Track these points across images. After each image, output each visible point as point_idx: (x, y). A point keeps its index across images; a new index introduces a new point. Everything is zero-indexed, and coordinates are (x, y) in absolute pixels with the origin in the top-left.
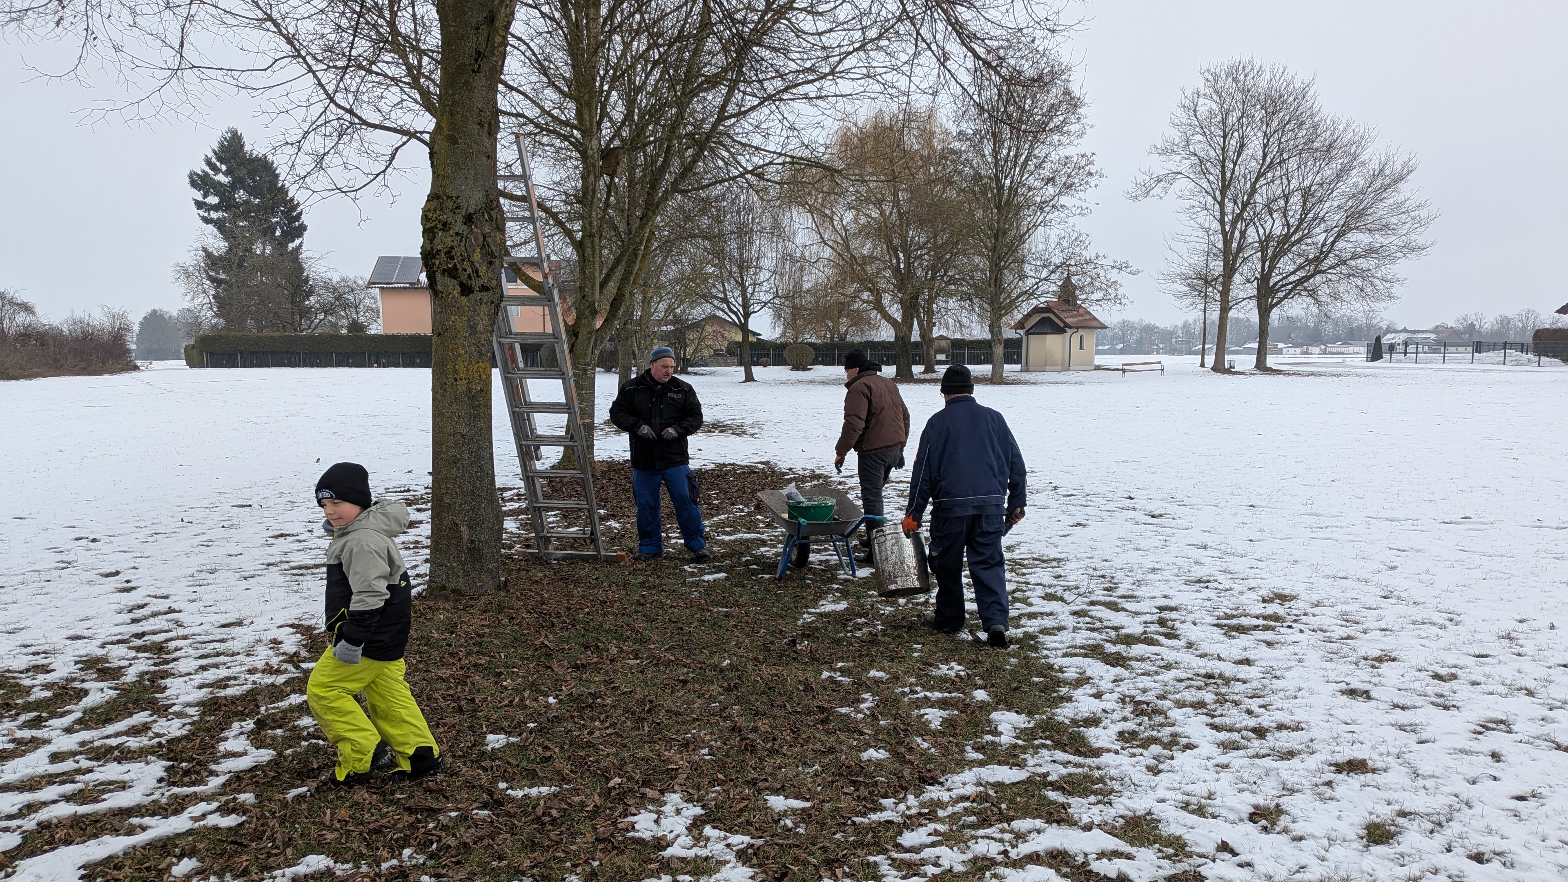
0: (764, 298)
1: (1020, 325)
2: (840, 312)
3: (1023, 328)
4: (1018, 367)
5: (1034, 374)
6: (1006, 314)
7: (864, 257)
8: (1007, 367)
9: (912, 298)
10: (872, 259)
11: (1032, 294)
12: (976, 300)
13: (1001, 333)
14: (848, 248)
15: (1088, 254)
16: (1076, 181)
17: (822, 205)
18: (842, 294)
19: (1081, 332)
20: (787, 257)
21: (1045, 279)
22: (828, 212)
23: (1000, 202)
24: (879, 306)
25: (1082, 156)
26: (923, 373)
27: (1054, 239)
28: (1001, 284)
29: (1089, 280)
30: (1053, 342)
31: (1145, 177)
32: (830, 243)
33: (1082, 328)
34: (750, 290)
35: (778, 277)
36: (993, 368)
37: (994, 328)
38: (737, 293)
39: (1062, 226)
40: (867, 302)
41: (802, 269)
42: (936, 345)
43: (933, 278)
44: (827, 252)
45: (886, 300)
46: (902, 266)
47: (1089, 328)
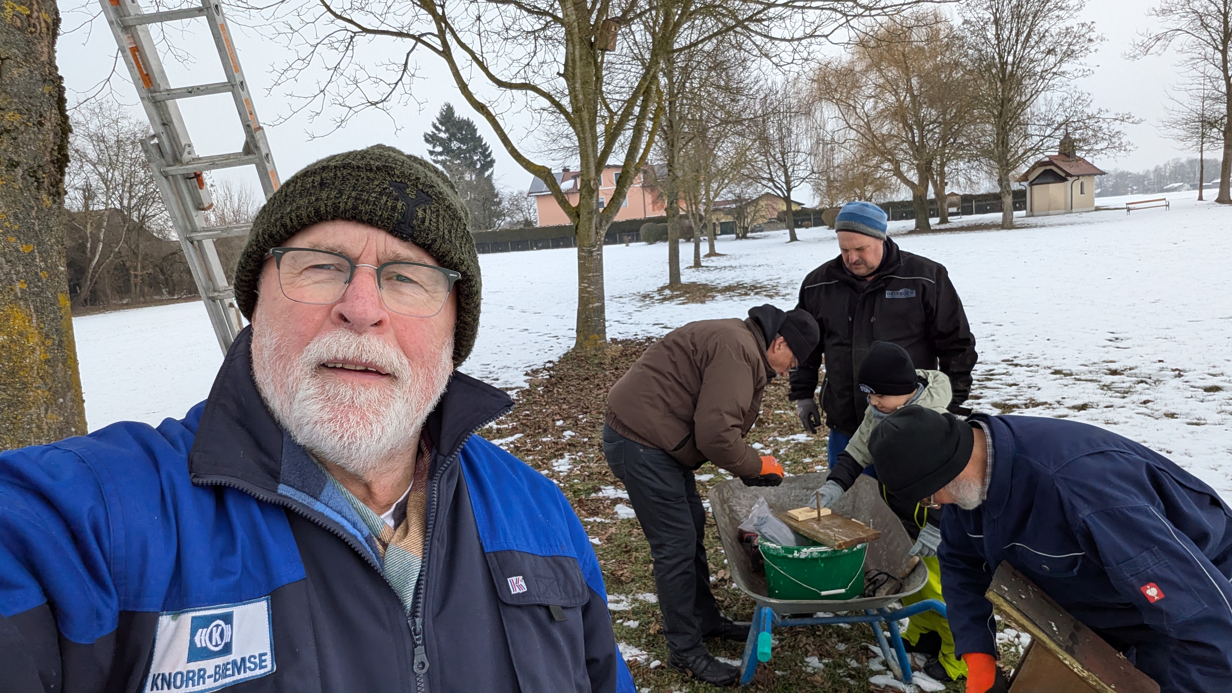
0: (802, 174)
1: (1025, 177)
2: (865, 181)
3: (1026, 180)
4: (1023, 213)
5: (1040, 218)
6: (1013, 169)
7: (883, 135)
8: (1016, 213)
9: (927, 163)
10: (890, 136)
11: (1037, 150)
12: (983, 160)
13: (1009, 186)
14: (869, 129)
15: (1089, 111)
16: (1076, 48)
17: (847, 98)
18: (867, 166)
19: (1082, 179)
20: (820, 141)
21: (1049, 136)
22: (851, 102)
23: (1004, 75)
24: (898, 173)
25: (1083, 25)
26: (939, 224)
27: (1057, 101)
28: (1008, 144)
29: (1090, 133)
30: (1055, 190)
31: (1143, 38)
32: (854, 127)
33: (1083, 175)
34: (790, 170)
35: (813, 157)
36: (1004, 216)
37: (1003, 181)
38: (780, 173)
39: (1064, 89)
40: (889, 170)
41: (832, 149)
42: (948, 201)
43: (944, 146)
44: (853, 134)
45: (904, 168)
46: (916, 139)
47: (1089, 175)
